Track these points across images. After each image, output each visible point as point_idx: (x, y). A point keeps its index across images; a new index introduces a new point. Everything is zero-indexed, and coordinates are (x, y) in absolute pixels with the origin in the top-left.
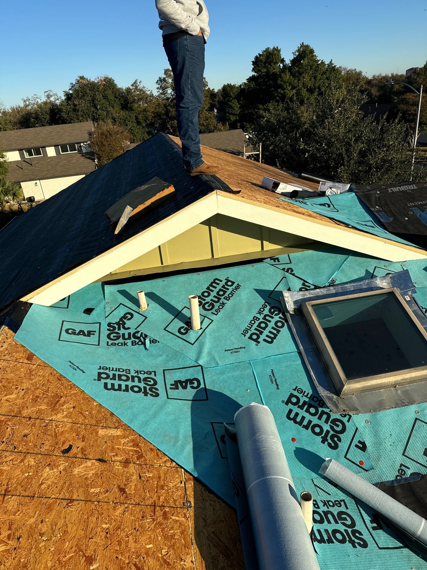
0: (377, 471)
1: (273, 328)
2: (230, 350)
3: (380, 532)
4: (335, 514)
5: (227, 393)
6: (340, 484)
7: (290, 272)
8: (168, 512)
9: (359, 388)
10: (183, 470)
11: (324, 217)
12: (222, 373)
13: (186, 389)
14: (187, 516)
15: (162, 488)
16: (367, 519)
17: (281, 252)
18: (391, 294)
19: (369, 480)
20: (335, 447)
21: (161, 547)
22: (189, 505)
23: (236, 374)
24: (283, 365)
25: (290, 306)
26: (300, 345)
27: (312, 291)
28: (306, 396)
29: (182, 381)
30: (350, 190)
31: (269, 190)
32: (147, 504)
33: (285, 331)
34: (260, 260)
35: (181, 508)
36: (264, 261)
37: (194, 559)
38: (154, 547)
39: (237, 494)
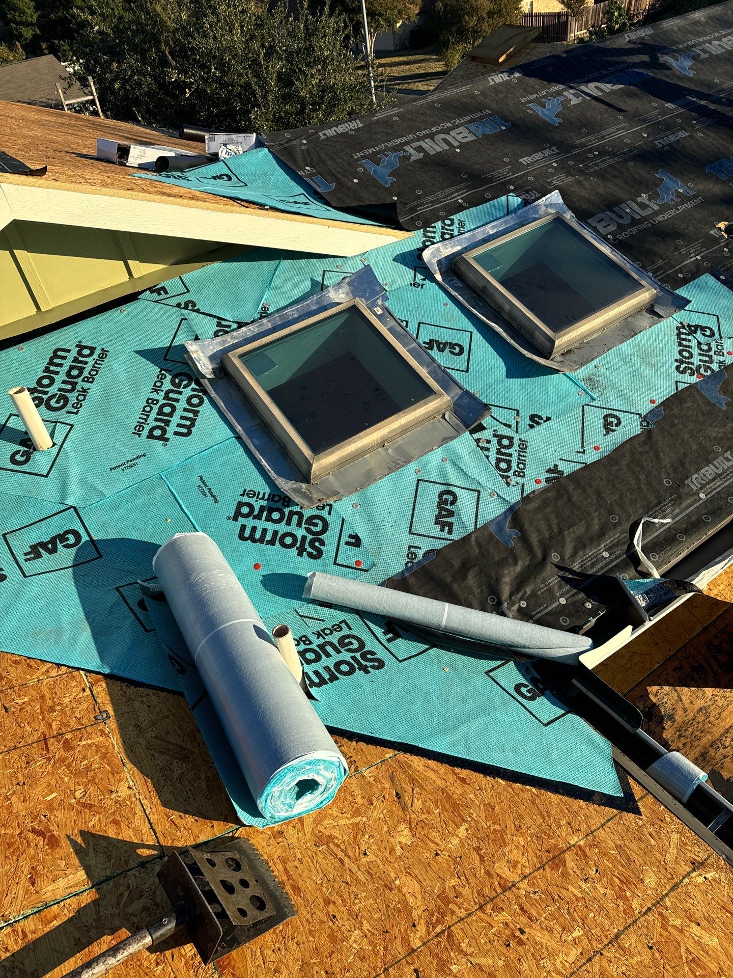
0: (381, 567)
1: (185, 410)
2: (119, 466)
3: (399, 641)
4: (336, 642)
5: (134, 535)
6: (333, 600)
7: (190, 308)
8: (71, 739)
9: (334, 463)
10: (82, 672)
11: (221, 198)
12: (116, 506)
13: (56, 551)
14: (106, 732)
15: (52, 709)
16: (379, 631)
17: (166, 275)
18: (354, 310)
19: (372, 581)
20: (318, 555)
21: (73, 789)
22: (105, 716)
23: (142, 500)
24: (217, 463)
25: (205, 367)
26: (237, 424)
27: (235, 333)
28: (263, 499)
29: (45, 541)
30: (259, 144)
31: (113, 163)
32: (30, 742)
33: (206, 409)
34: (132, 297)
35: (92, 725)
36: (139, 297)
37: (131, 783)
38: (60, 795)
39: (182, 671)
